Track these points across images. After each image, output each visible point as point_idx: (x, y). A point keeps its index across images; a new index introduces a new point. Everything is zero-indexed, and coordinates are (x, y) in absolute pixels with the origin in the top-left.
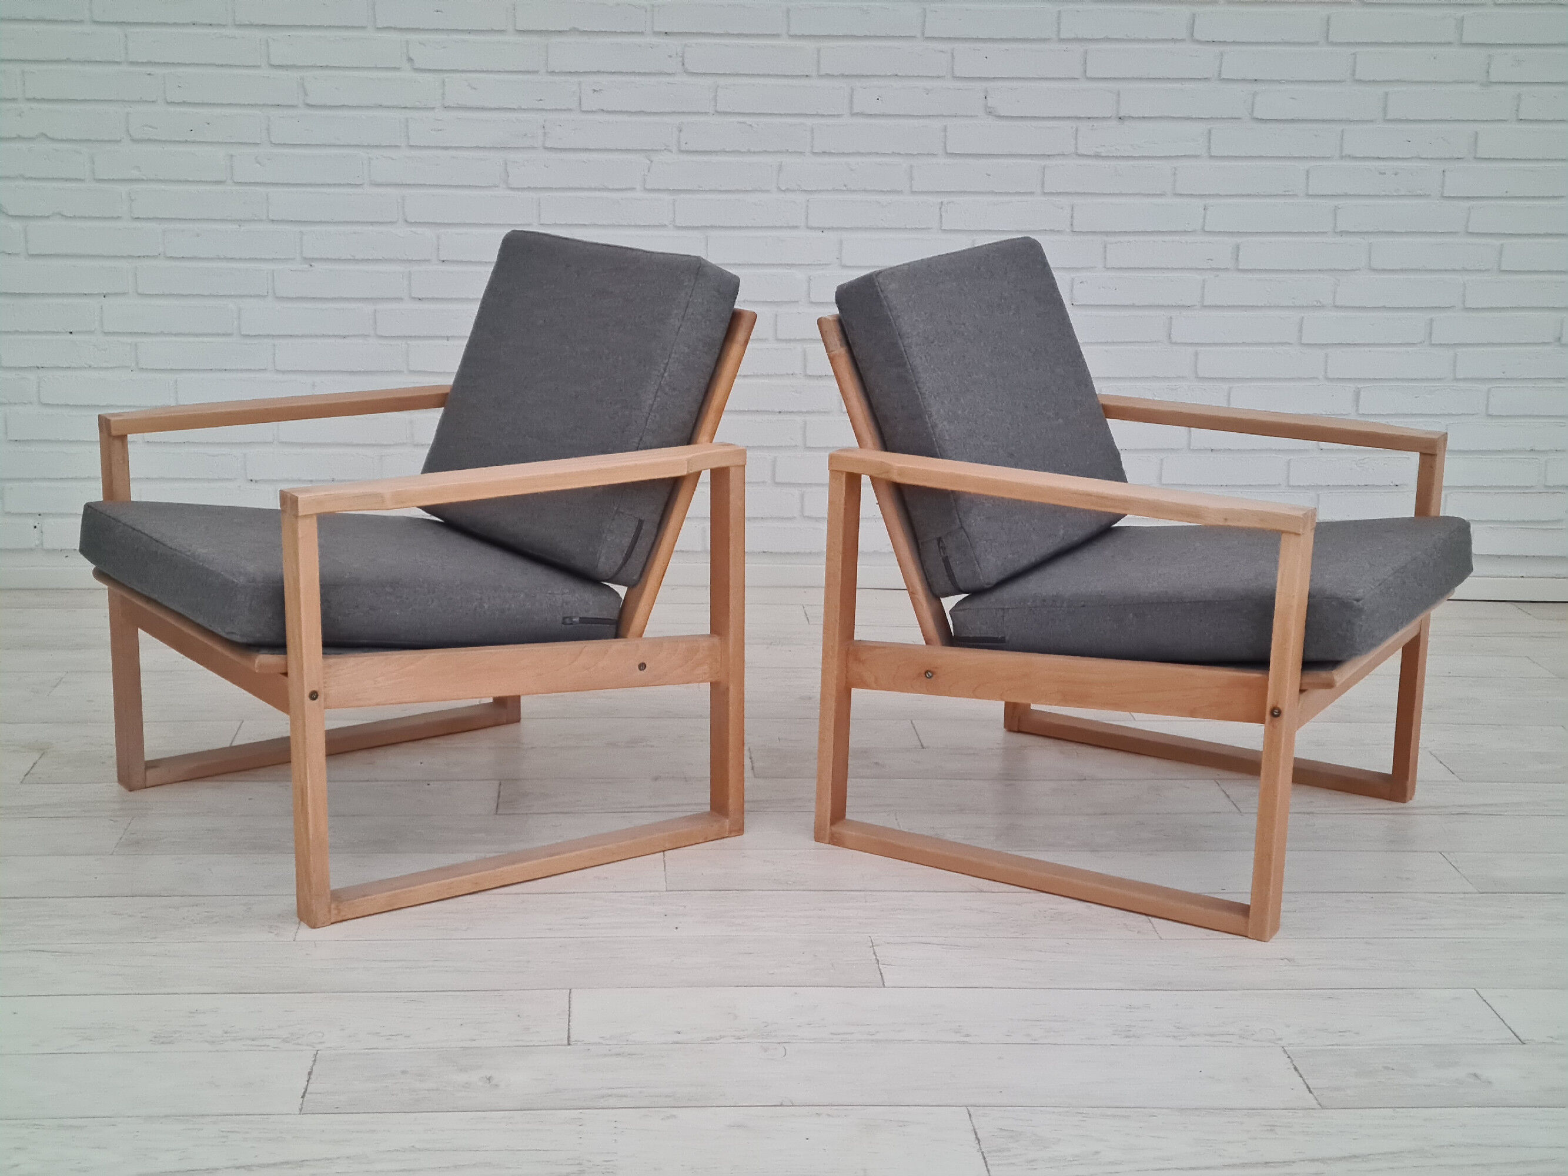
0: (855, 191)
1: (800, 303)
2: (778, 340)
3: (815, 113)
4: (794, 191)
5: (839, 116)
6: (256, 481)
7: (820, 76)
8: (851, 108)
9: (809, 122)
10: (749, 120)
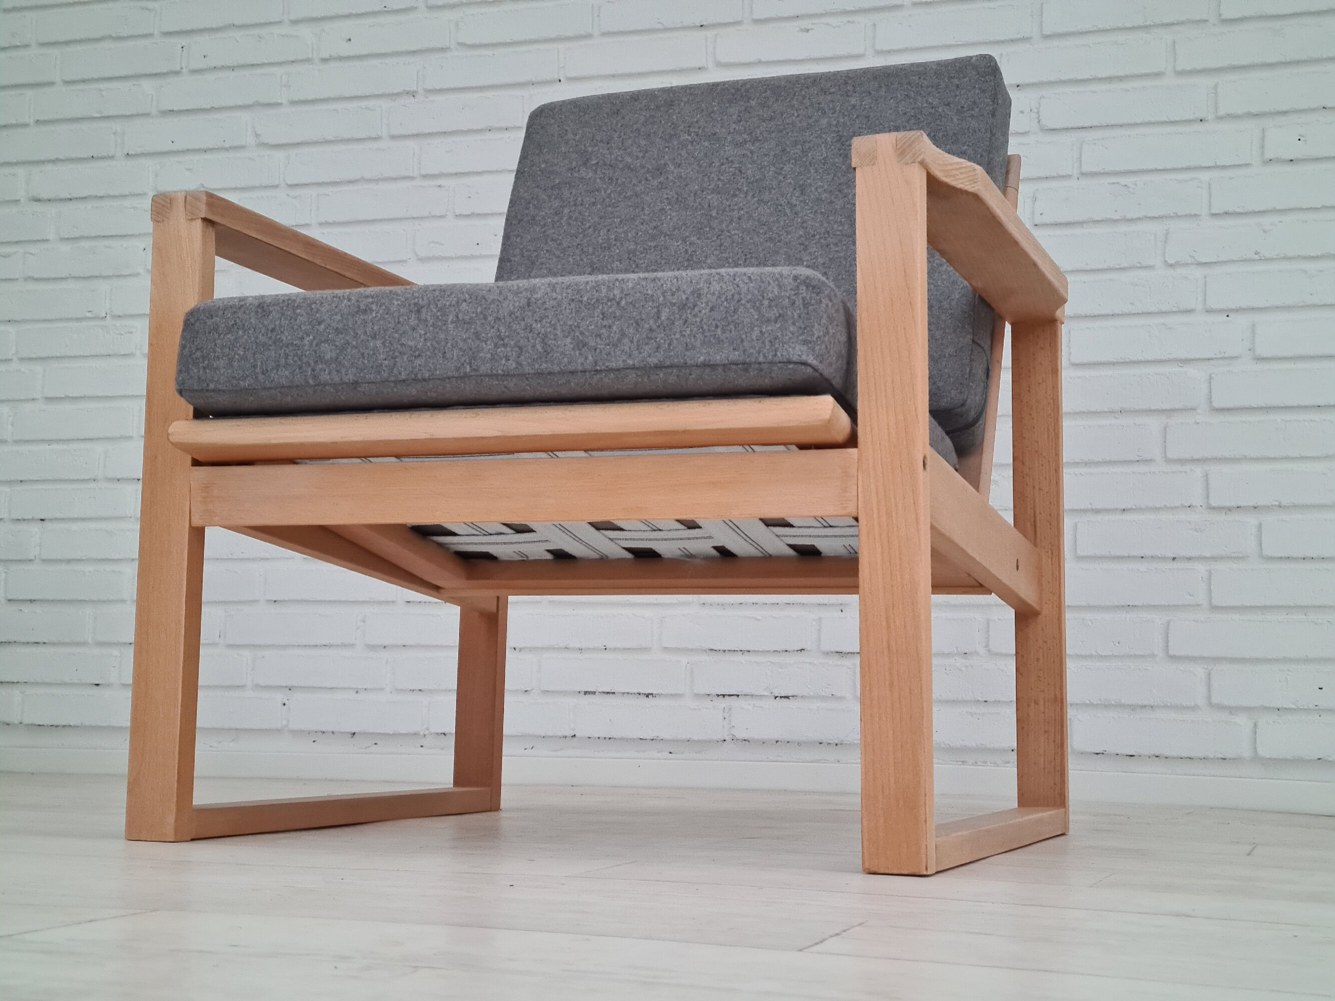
0: (1271, 260)
1: (1198, 411)
2: (1168, 461)
3: (1212, 164)
4: (1187, 265)
5: (1247, 165)
6: (520, 650)
7: (1220, 118)
8: (1263, 154)
9: (1205, 176)
10: (1123, 180)
